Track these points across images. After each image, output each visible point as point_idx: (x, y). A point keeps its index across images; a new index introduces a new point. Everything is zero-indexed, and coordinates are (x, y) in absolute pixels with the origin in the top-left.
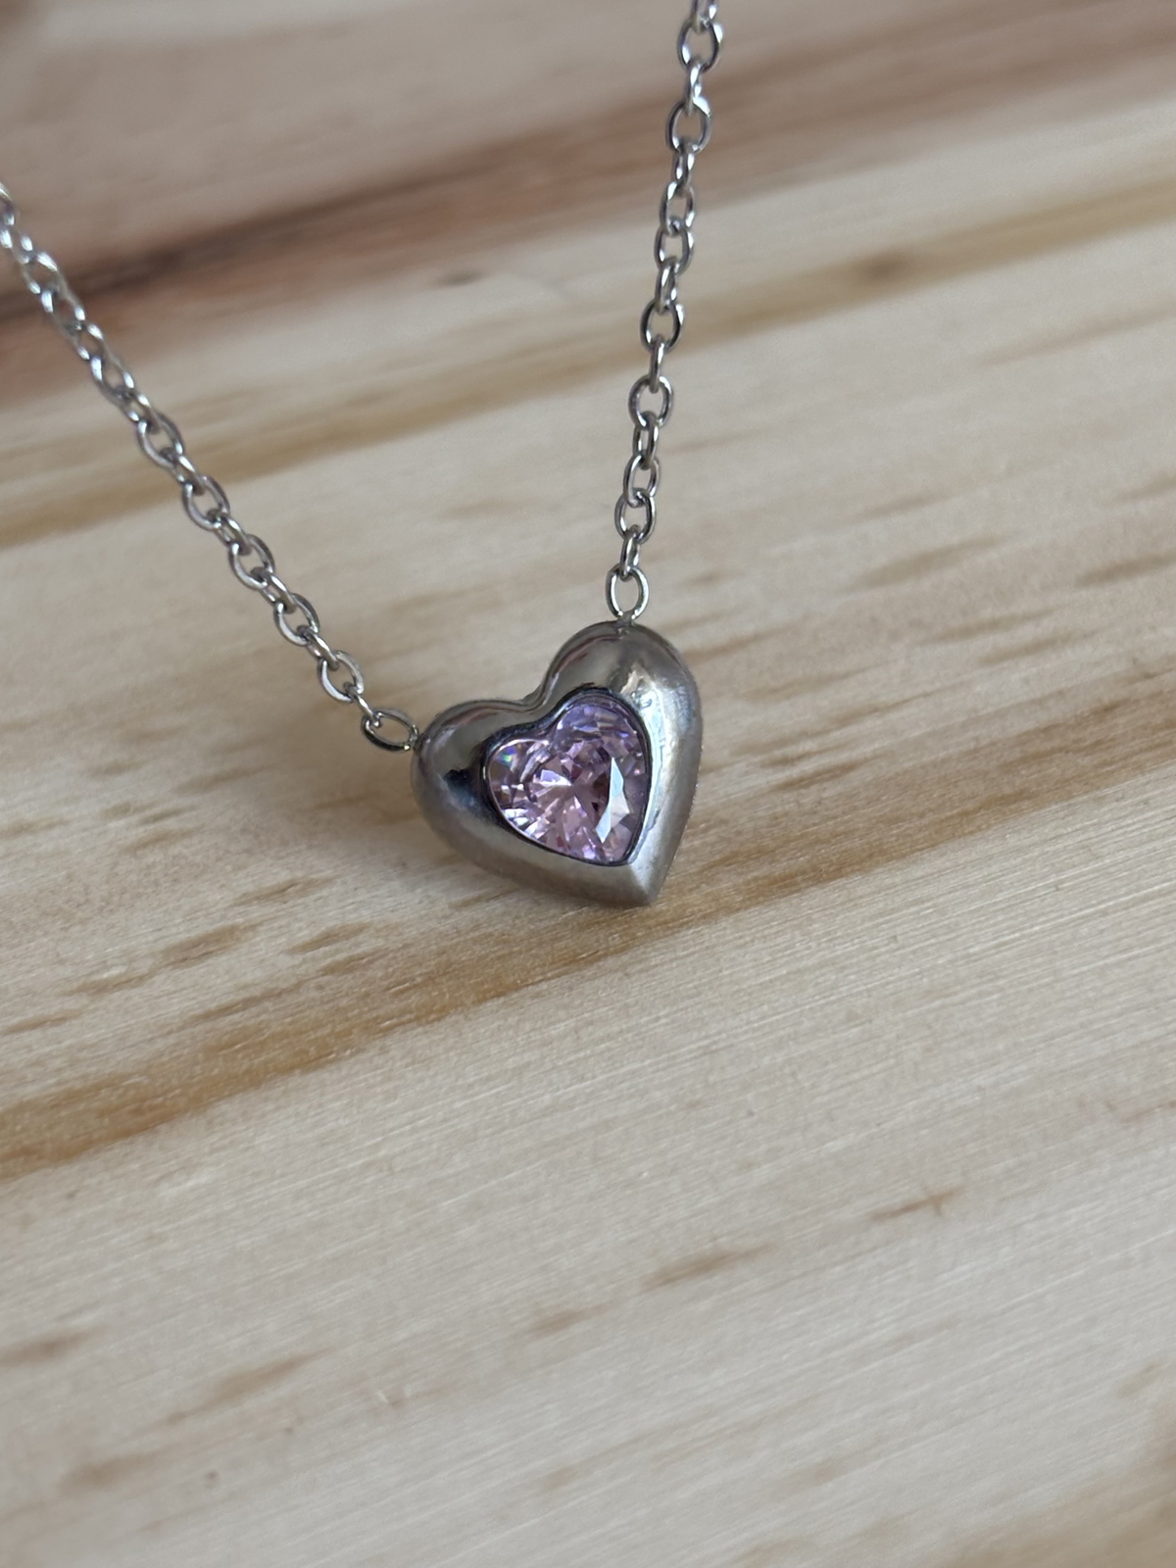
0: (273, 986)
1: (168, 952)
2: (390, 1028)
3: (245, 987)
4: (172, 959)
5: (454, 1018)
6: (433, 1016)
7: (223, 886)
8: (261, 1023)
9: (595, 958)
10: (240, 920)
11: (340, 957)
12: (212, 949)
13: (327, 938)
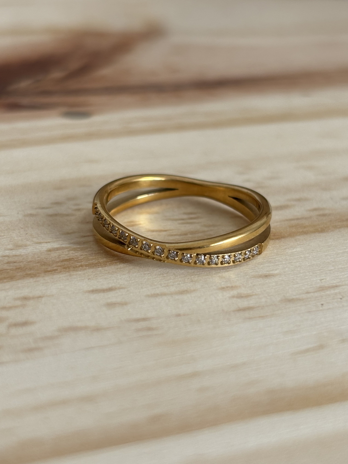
0: (303, 217)
2: (340, 228)
3: (295, 216)
7: (281, 197)
8: (302, 223)
10: (289, 204)
11: (320, 213)
13: (315, 210)
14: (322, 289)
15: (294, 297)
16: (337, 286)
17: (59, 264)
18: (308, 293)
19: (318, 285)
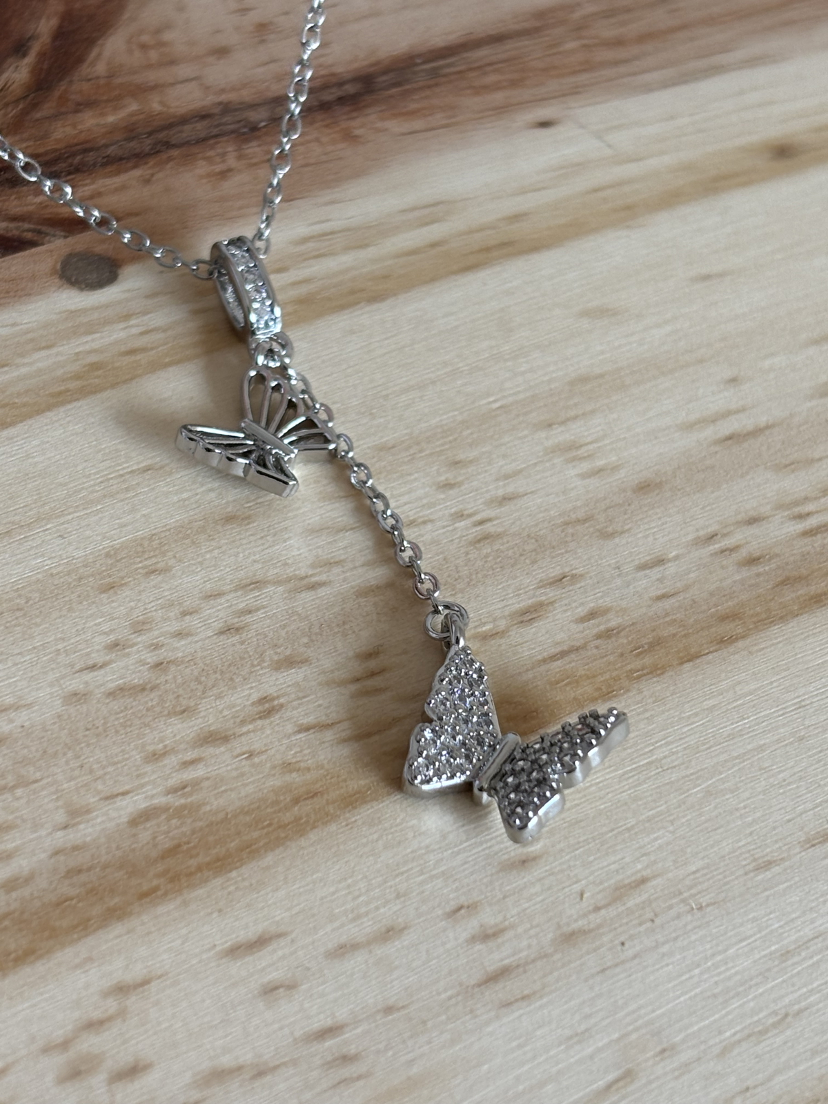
0: (573, 644)
1: (512, 615)
2: (639, 677)
3: (558, 643)
4: (515, 622)
5: (670, 673)
6: (659, 672)
7: (527, 574)
8: (572, 668)
9: (732, 640)
10: (543, 598)
11: (602, 627)
12: (534, 616)
13: (592, 615)
14: (620, 893)
15: (575, 926)
16: (644, 881)
17: (160, 867)
18: (597, 909)
19: (612, 881)
